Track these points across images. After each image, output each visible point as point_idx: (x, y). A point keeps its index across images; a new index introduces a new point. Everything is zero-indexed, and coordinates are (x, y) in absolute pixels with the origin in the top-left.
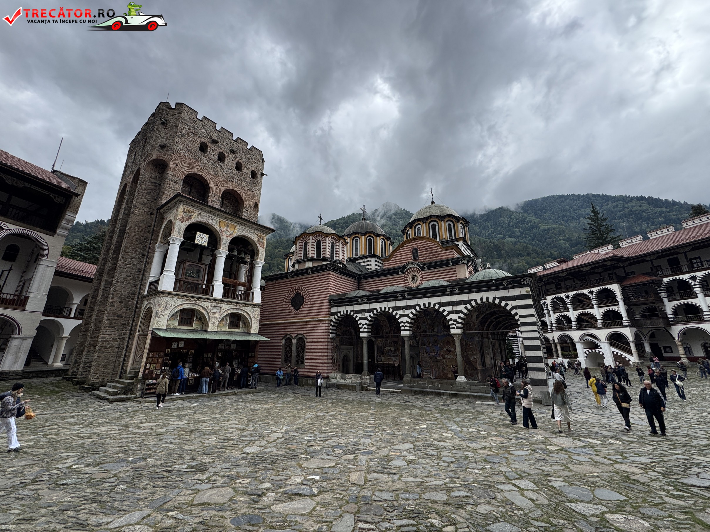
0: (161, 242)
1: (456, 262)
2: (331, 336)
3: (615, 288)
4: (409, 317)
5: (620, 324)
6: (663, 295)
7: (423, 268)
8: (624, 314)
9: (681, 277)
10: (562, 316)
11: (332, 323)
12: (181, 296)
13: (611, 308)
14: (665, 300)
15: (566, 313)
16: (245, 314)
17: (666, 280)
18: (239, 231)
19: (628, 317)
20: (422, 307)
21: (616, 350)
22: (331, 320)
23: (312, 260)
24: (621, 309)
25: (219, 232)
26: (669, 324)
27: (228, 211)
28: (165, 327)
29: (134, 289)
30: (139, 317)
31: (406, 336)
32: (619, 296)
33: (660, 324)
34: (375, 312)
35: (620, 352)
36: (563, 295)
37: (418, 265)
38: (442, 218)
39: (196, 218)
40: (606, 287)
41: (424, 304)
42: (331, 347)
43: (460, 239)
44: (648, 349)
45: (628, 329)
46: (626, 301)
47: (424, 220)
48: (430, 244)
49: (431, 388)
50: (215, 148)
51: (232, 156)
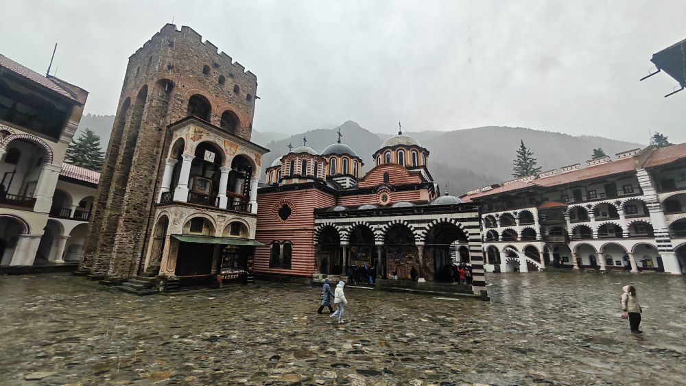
0: (171, 157)
1: (420, 187)
2: (315, 243)
3: (533, 211)
4: (383, 231)
5: (534, 239)
6: (567, 218)
7: (392, 190)
8: (538, 231)
9: (581, 205)
10: (491, 231)
11: (316, 232)
12: (194, 206)
13: (529, 226)
14: (568, 222)
15: (494, 229)
16: (245, 223)
17: (570, 206)
18: (240, 151)
19: (541, 234)
20: (394, 223)
21: (529, 259)
22: (315, 230)
23: (298, 177)
24: (536, 227)
25: (224, 150)
26: (568, 240)
27: (225, 129)
28: (181, 233)
29: (146, 197)
30: (153, 223)
31: (379, 246)
32: (536, 218)
33: (562, 240)
34: (354, 225)
35: (532, 260)
36: (493, 214)
37: (389, 188)
38: (408, 147)
39: (205, 138)
40: (527, 209)
41: (395, 221)
42: (314, 252)
43: (422, 167)
44: (552, 258)
45: (539, 243)
46: (540, 222)
47: (393, 148)
48: (399, 170)
49: (397, 286)
50: (216, 71)
51: (230, 80)
